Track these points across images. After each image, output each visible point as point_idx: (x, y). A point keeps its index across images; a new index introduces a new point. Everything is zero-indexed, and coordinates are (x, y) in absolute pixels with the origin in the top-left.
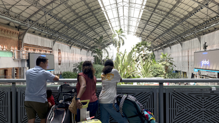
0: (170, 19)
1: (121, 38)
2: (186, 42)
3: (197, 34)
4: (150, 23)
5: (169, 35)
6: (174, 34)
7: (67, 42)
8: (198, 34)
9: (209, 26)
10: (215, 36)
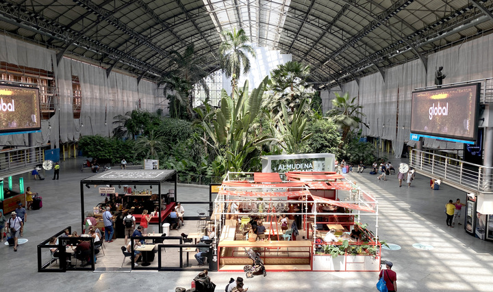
0: (360, 9)
1: (242, 54)
2: (394, 69)
3: (420, 50)
4: (311, 17)
5: (356, 52)
6: (368, 48)
7: (99, 57)
8: (422, 50)
9: (448, 31)
10: (461, 54)
